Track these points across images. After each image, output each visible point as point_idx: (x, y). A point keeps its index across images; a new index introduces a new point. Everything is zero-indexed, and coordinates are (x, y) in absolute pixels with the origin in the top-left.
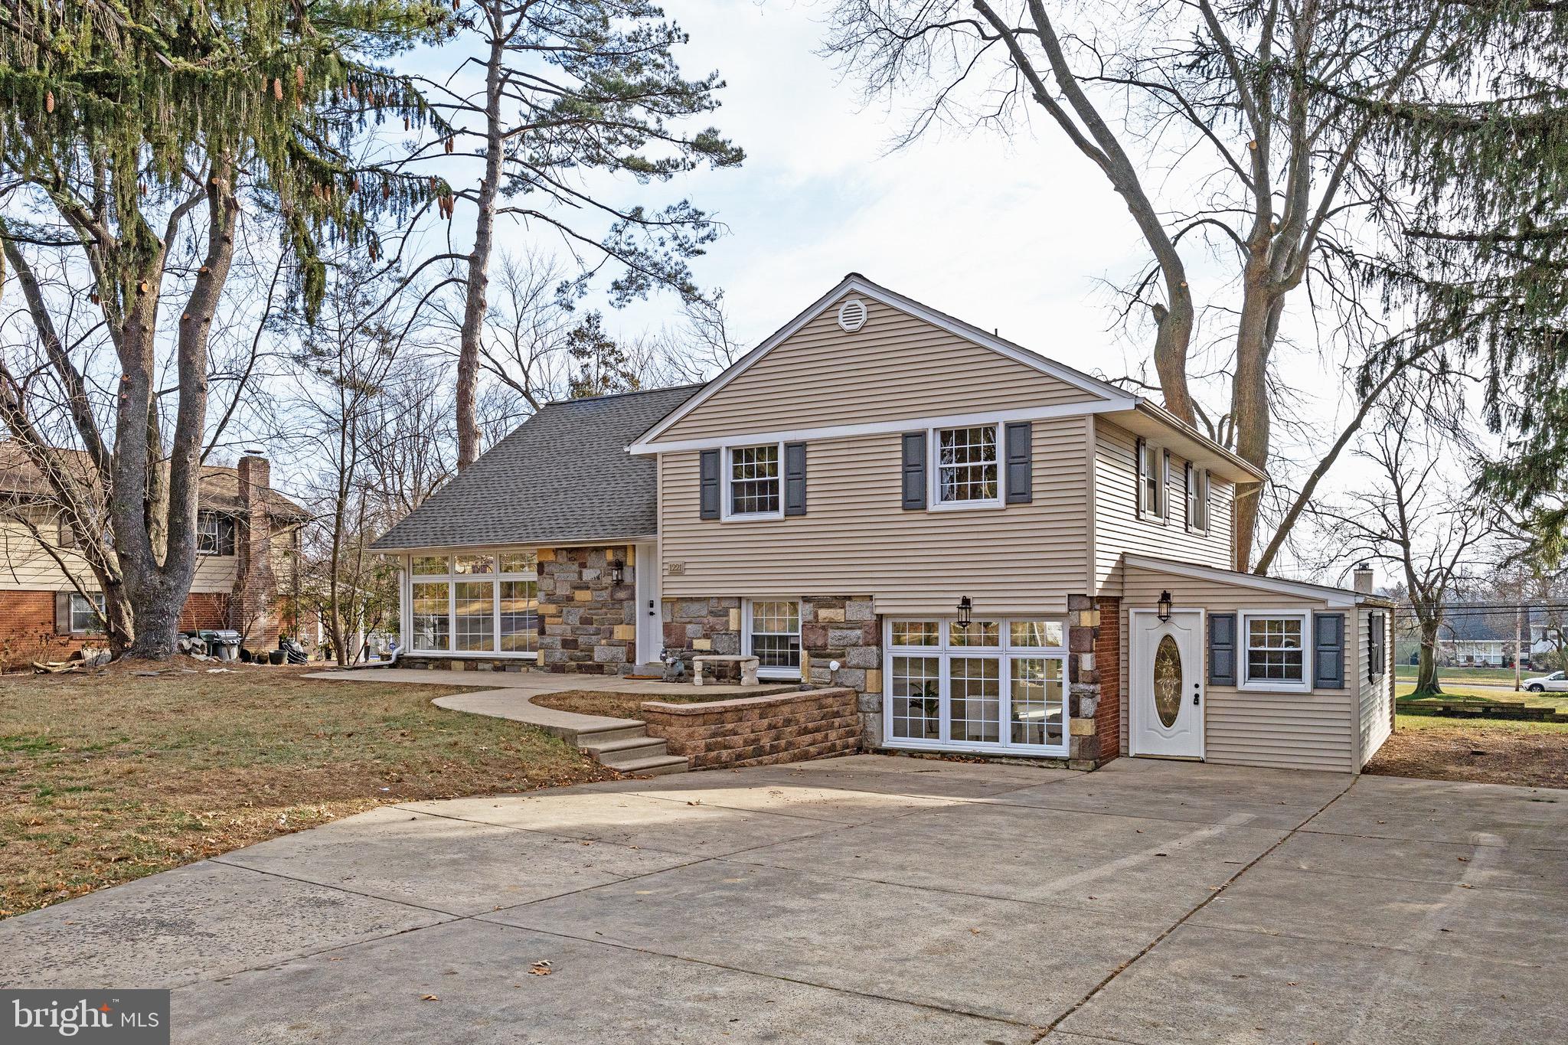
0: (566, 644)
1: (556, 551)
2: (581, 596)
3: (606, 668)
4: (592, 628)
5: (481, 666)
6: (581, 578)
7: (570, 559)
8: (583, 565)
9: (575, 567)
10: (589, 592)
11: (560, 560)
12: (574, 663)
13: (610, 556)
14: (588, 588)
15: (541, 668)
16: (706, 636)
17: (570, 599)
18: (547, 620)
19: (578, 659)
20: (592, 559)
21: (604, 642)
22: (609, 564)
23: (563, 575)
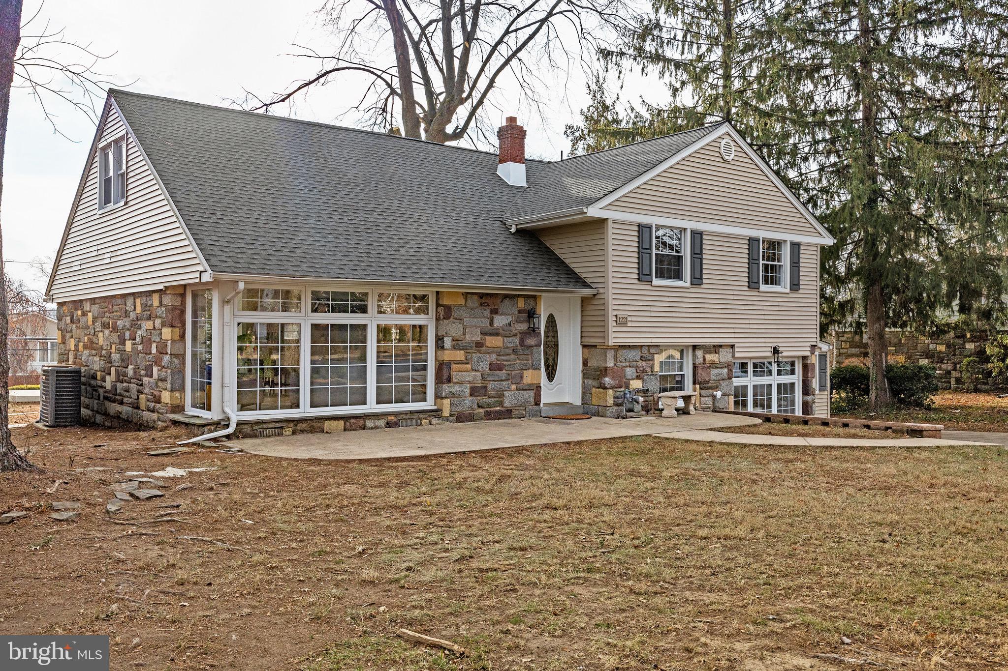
0: (474, 391)
1: (466, 295)
2: (491, 341)
3: (515, 412)
4: (503, 374)
5: (369, 423)
6: (491, 324)
7: (481, 305)
8: (495, 312)
9: (487, 313)
10: (500, 338)
11: (470, 304)
12: (481, 410)
13: (521, 304)
14: (497, 334)
15: (447, 419)
16: (638, 378)
17: (479, 345)
18: (454, 366)
19: (489, 405)
20: (506, 305)
21: (514, 387)
22: (520, 312)
23: (475, 321)
